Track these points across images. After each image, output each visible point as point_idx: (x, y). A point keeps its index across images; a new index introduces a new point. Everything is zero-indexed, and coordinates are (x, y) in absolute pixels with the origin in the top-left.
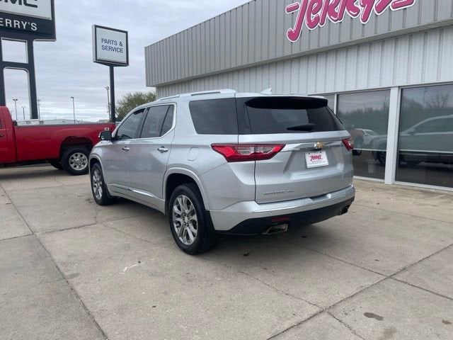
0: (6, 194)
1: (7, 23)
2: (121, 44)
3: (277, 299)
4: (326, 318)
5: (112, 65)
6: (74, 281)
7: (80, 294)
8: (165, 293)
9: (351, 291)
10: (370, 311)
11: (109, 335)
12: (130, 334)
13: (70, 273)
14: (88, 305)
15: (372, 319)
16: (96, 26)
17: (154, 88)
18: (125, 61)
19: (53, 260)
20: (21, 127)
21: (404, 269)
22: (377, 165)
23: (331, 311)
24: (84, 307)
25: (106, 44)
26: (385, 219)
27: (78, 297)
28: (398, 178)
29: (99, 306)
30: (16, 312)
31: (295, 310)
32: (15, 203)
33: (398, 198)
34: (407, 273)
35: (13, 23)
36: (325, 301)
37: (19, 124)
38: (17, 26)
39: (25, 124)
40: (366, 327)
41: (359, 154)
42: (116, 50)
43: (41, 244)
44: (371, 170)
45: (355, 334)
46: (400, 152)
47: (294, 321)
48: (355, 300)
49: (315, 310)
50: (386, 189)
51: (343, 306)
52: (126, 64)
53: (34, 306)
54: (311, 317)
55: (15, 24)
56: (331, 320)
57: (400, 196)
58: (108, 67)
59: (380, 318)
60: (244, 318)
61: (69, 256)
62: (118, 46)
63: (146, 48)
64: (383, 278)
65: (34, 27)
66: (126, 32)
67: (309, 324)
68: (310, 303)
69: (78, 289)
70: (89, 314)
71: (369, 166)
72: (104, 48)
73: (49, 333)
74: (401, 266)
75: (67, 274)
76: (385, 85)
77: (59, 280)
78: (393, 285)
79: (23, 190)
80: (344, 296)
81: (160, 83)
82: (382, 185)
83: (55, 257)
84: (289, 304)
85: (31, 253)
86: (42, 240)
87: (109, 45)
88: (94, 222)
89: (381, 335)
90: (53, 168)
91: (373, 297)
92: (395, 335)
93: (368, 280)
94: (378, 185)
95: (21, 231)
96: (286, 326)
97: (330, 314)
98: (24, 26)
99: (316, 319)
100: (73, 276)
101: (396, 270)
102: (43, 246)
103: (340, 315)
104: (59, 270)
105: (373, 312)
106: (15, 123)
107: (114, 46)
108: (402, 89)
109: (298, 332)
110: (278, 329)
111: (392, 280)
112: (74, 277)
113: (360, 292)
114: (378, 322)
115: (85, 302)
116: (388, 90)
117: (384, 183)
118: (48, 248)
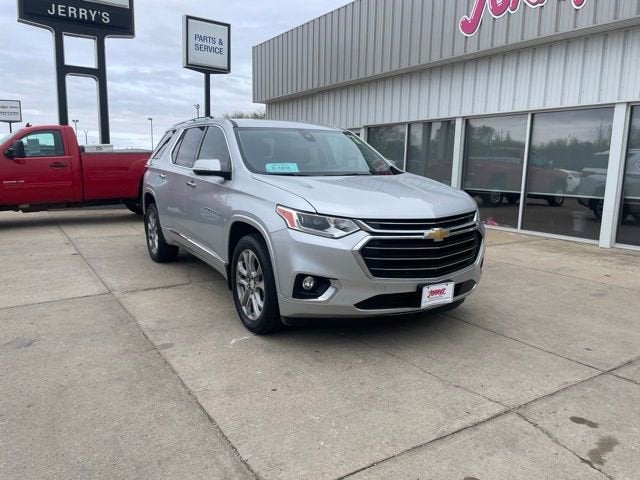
0: (70, 242)
1: (70, 12)
2: (221, 43)
3: (442, 391)
4: (515, 420)
5: (208, 71)
6: (167, 353)
7: (176, 370)
8: (288, 374)
9: (550, 389)
10: (578, 416)
11: (218, 421)
12: (244, 420)
13: (161, 342)
14: (187, 383)
15: (582, 426)
16: (188, 17)
17: (264, 105)
18: (225, 66)
19: (137, 326)
20: (89, 154)
21: (630, 363)
22: (589, 219)
23: (521, 411)
24: (184, 385)
25: (201, 43)
26: (601, 295)
27: (174, 371)
28: (619, 239)
29: (203, 384)
30: (95, 387)
31: (468, 407)
32: (84, 253)
33: (620, 267)
34: (635, 368)
35: (78, 12)
36: (512, 398)
37: (87, 150)
38: (83, 16)
39: (95, 151)
40: (573, 435)
41: (560, 205)
42: (215, 51)
43: (121, 305)
44: (578, 226)
45: (558, 443)
46: (626, 200)
47: (468, 421)
48: (556, 399)
49: (498, 409)
50: (601, 254)
51: (538, 406)
52: (227, 71)
53: (119, 380)
54: (492, 418)
55: (81, 13)
56: (523, 423)
57: (623, 264)
58: (203, 75)
59: (593, 425)
60: (397, 412)
61: (159, 322)
62: (217, 45)
63: (254, 48)
64: (597, 373)
65: (106, 18)
66: (228, 26)
67: (489, 426)
68: (490, 400)
69: (174, 363)
70: (189, 393)
71: (575, 221)
72: (199, 48)
73: (140, 414)
74: (625, 359)
75: (157, 343)
76: (607, 100)
77: (148, 350)
78: (613, 383)
79: (93, 238)
80: (541, 394)
81: (272, 97)
82: (595, 248)
83: (141, 322)
84: (460, 398)
85: (110, 316)
86: (122, 301)
87: (205, 43)
88: (188, 281)
89: (596, 447)
90: (128, 212)
91: (583, 397)
92: (615, 448)
93: (576, 375)
94: (589, 248)
95: (94, 289)
96: (457, 426)
97: (520, 415)
98: (93, 16)
99: (499, 420)
100: (165, 346)
101: (617, 364)
102: (125, 309)
103: (535, 418)
104: (147, 338)
105: (583, 417)
106: (82, 149)
107: (211, 45)
108: (632, 107)
109: (474, 435)
110: (446, 429)
111: (612, 377)
112: (168, 348)
113: (564, 389)
114: (590, 429)
115: (183, 378)
116: (610, 107)
117: (598, 246)
118: (130, 311)
